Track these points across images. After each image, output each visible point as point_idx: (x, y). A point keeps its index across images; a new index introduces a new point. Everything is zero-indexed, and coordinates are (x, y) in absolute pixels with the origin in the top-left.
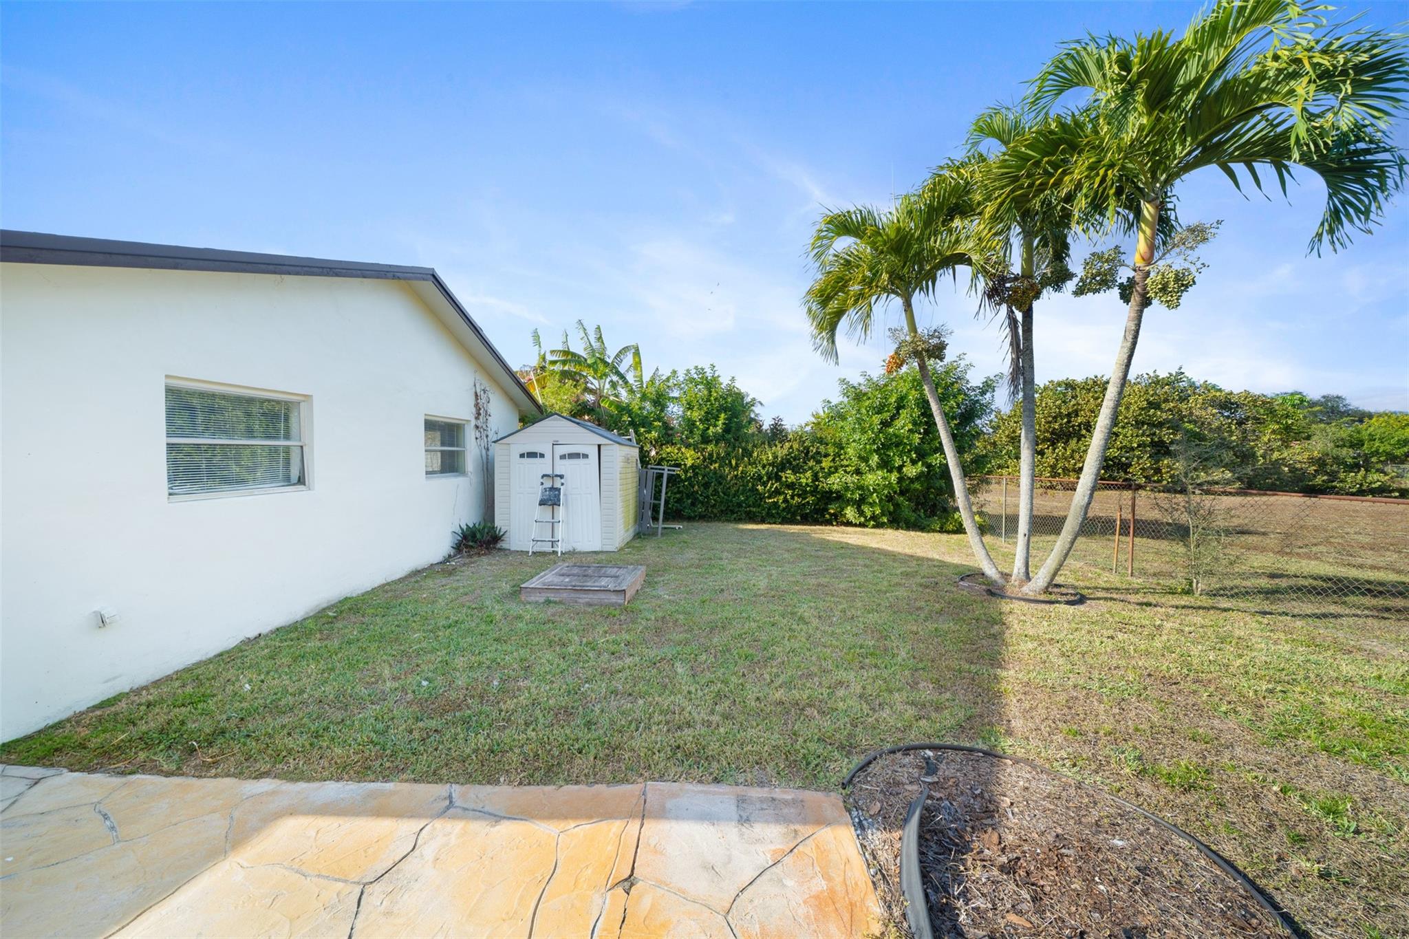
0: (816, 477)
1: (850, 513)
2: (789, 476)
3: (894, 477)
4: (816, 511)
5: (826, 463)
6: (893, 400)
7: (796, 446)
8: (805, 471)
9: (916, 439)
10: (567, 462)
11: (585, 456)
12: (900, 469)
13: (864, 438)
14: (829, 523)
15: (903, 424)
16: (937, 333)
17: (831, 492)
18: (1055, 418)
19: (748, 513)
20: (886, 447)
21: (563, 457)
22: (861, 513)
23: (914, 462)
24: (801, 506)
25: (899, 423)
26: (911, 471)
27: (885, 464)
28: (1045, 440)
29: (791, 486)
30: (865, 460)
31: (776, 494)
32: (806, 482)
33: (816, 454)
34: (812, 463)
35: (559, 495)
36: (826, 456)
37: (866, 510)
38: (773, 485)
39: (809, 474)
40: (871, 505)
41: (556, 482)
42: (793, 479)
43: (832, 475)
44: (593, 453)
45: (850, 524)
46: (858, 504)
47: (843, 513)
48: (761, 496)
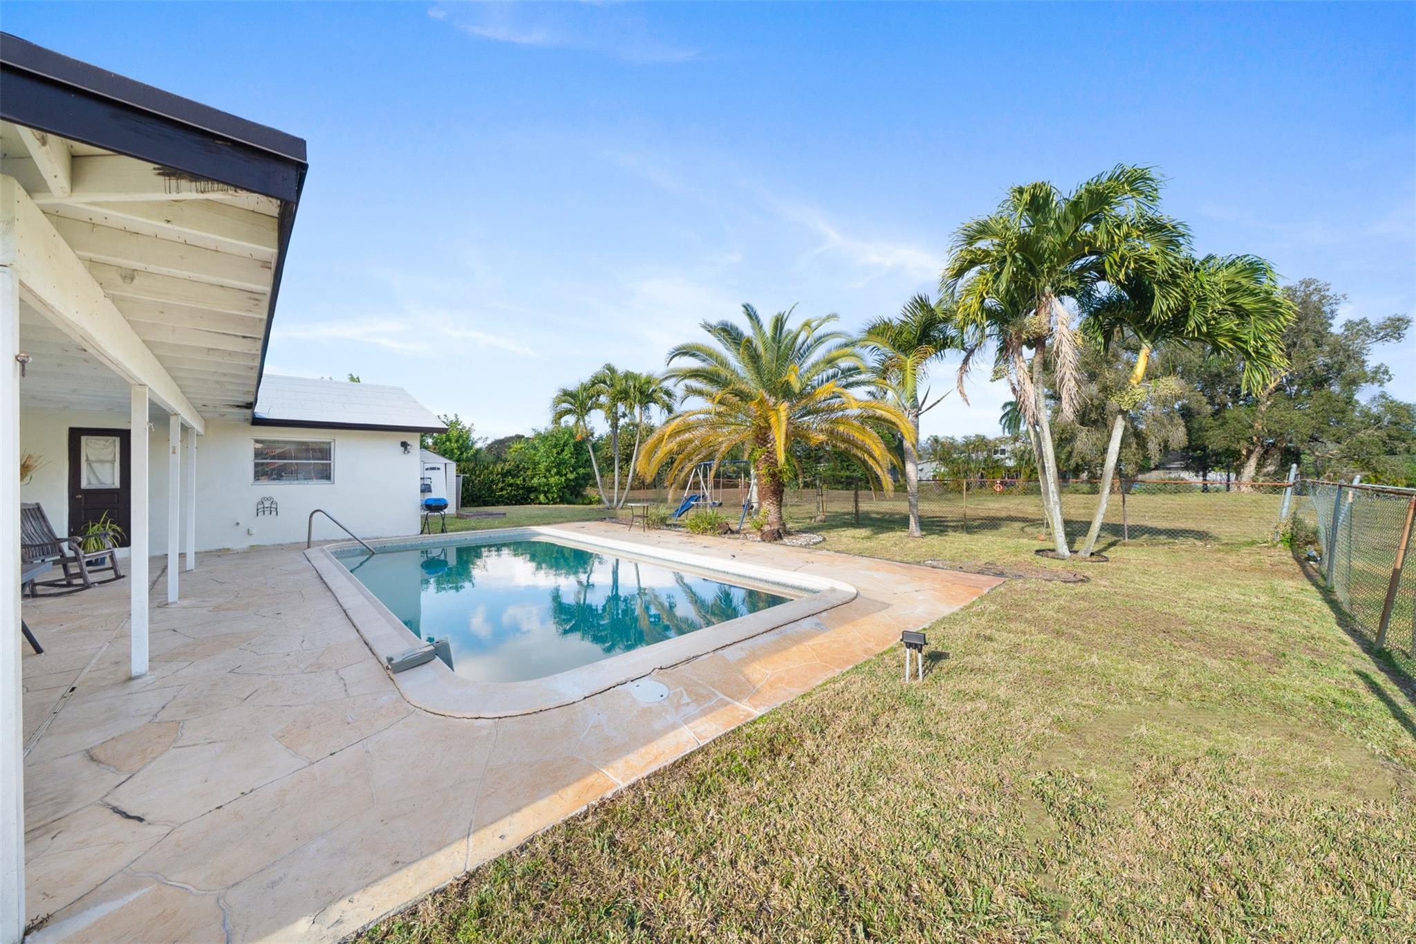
0: (524, 480)
1: (542, 497)
2: (510, 480)
3: (563, 479)
4: (523, 498)
5: (529, 473)
6: (562, 442)
7: (512, 464)
8: (519, 477)
9: (573, 461)
10: (429, 471)
11: (439, 469)
12: (566, 475)
13: (549, 460)
14: (530, 504)
15: (566, 454)
16: (592, 429)
17: (532, 487)
18: (628, 446)
19: (484, 501)
20: (559, 465)
21: (427, 469)
22: (547, 498)
23: (572, 472)
24: (515, 496)
25: (565, 453)
26: (571, 476)
27: (558, 473)
28: (623, 459)
29: (511, 485)
30: (550, 471)
31: (502, 489)
32: (519, 482)
33: (524, 467)
34: (522, 473)
35: (430, 487)
36: (528, 469)
37: (550, 496)
38: (500, 485)
39: (521, 478)
40: (552, 493)
41: (427, 482)
42: (512, 481)
43: (532, 478)
44: (442, 467)
45: (540, 503)
46: (545, 493)
47: (537, 498)
48: (493, 491)
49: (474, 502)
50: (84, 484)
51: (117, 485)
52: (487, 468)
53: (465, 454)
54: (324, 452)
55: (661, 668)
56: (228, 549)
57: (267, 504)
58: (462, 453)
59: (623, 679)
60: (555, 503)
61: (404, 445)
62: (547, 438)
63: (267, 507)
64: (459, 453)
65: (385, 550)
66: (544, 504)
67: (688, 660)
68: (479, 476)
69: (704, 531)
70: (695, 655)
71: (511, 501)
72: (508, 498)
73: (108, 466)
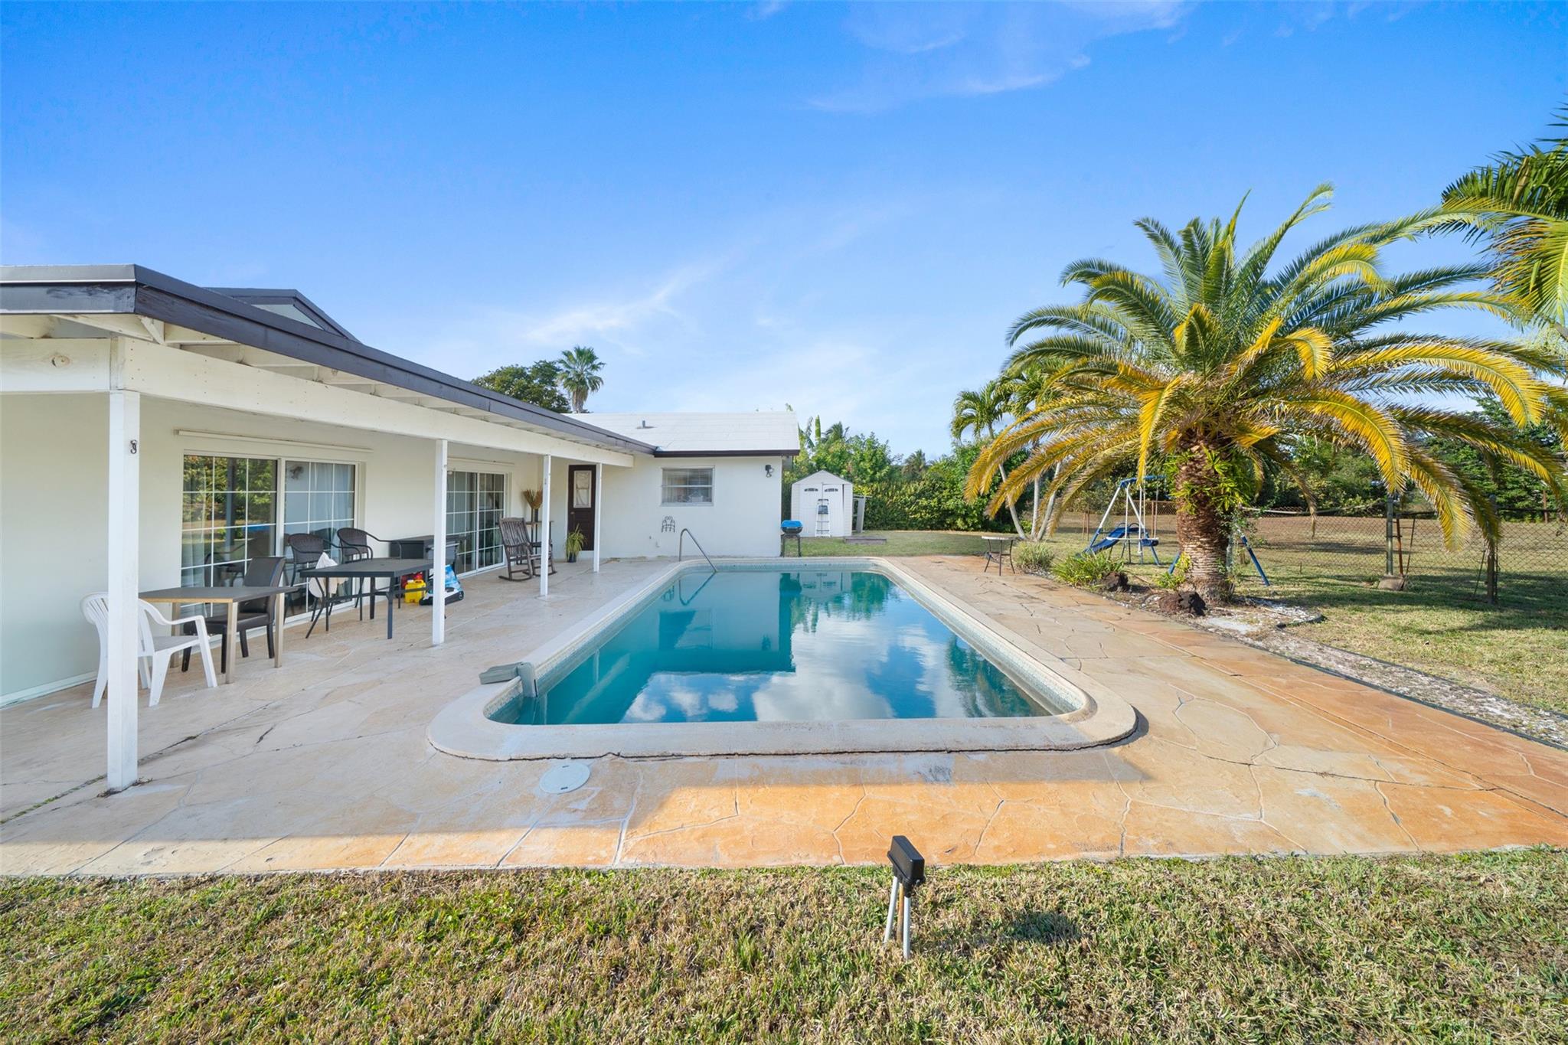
0: (939, 502)
1: (959, 522)
2: (923, 502)
4: (939, 522)
5: (945, 493)
7: (927, 483)
8: (933, 498)
10: (829, 493)
11: (837, 490)
14: (946, 529)
17: (948, 510)
21: (826, 491)
22: (966, 523)
24: (929, 520)
29: (925, 507)
31: (915, 512)
32: (932, 504)
33: (940, 487)
34: (937, 493)
35: (827, 509)
36: (945, 489)
37: (969, 520)
38: (913, 508)
39: (936, 499)
40: (972, 517)
41: (825, 503)
42: (925, 503)
43: (948, 499)
44: (840, 488)
45: (958, 529)
46: (964, 517)
47: (954, 523)
48: (906, 514)
49: (888, 524)
50: (575, 506)
51: (590, 506)
52: (900, 489)
53: (878, 474)
54: (706, 477)
55: (618, 755)
56: (645, 558)
57: (669, 522)
58: (875, 473)
59: (562, 754)
60: (976, 530)
61: (768, 468)
62: (967, 452)
63: (668, 525)
64: (872, 472)
65: (733, 569)
66: (962, 530)
67: (664, 757)
68: (892, 497)
69: (1080, 583)
70: (676, 752)
71: (925, 525)
72: (922, 522)
73: (585, 491)
